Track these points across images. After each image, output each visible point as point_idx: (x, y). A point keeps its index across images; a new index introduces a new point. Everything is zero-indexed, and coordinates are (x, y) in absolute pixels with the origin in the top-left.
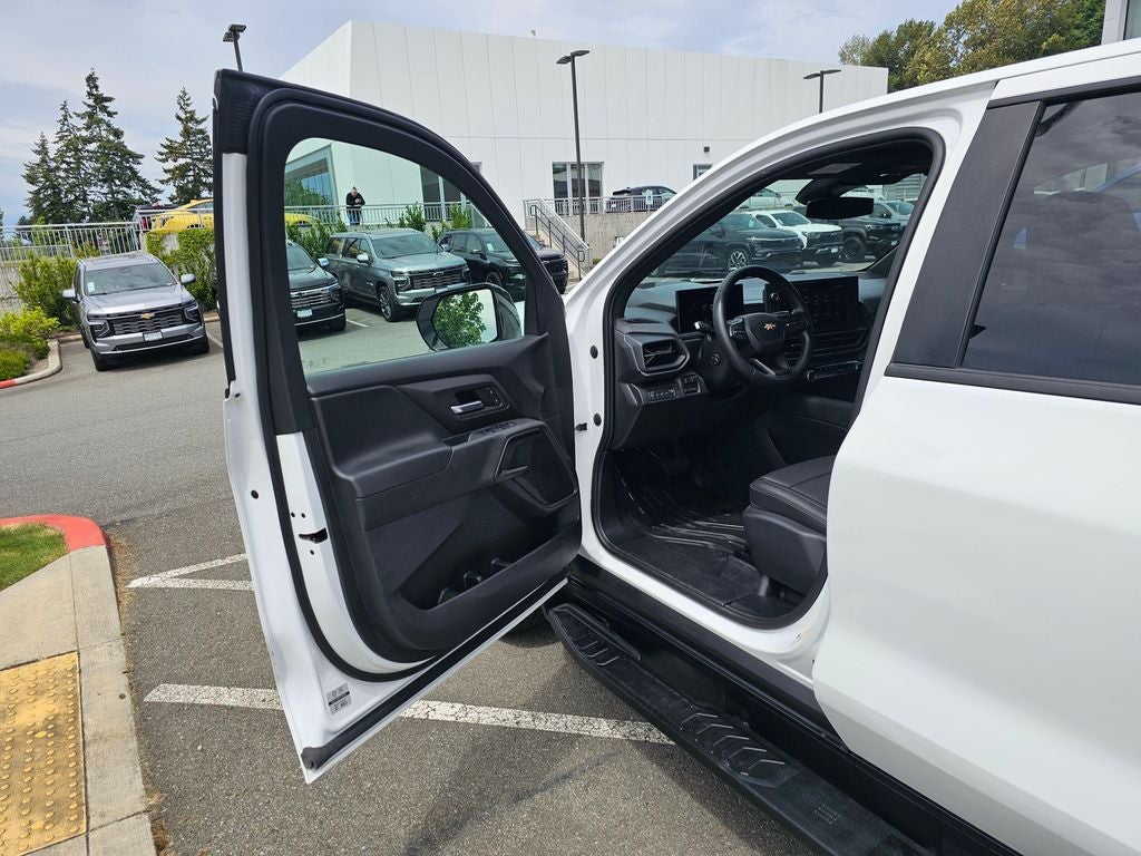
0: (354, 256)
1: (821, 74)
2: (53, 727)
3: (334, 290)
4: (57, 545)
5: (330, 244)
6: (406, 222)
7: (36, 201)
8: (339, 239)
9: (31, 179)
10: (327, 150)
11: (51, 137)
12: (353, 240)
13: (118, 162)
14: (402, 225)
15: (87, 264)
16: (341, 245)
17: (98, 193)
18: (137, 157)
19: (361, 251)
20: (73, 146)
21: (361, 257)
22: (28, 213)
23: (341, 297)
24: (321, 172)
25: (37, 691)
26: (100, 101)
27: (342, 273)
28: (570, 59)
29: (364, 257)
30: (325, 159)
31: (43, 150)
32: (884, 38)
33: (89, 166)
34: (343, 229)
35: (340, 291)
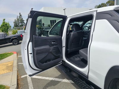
2: (11, 66)
4: (13, 54)
6: (48, 26)
7: (15, 25)
8: (42, 28)
9: (14, 23)
11: (16, 19)
13: (22, 21)
15: (18, 31)
17: (20, 24)
18: (24, 21)
19: (44, 29)
20: (18, 20)
22: (14, 26)
24: (41, 21)
25: (10, 63)
26: (21, 15)
31: (15, 20)
32: (100, 5)
33: (19, 21)
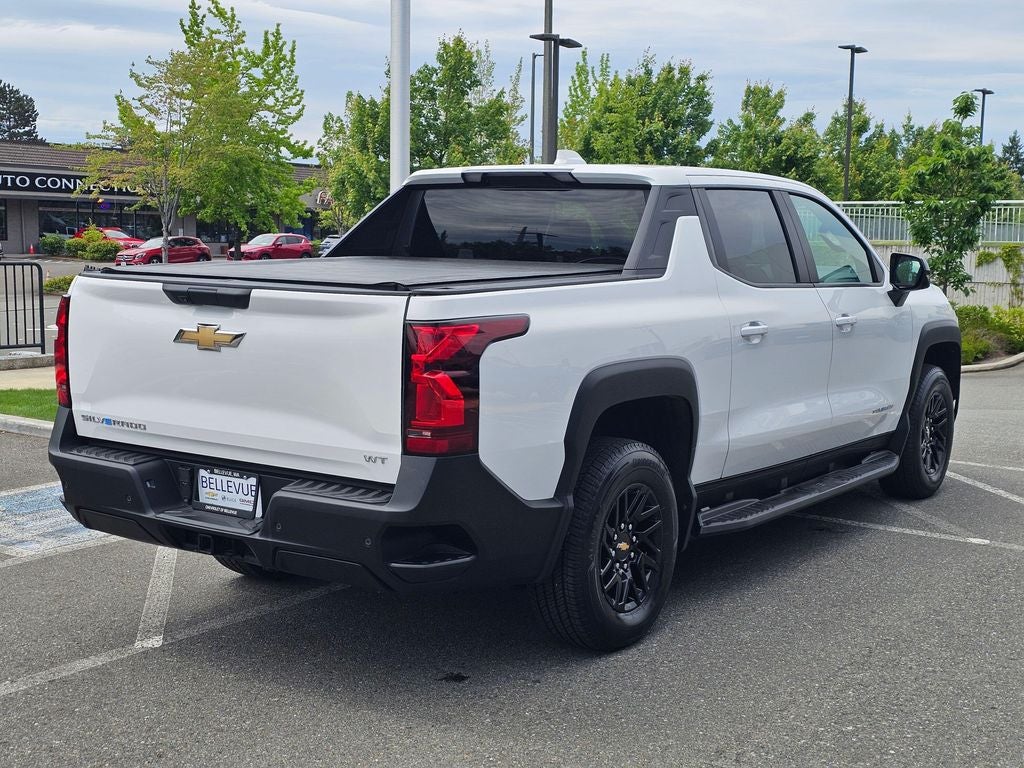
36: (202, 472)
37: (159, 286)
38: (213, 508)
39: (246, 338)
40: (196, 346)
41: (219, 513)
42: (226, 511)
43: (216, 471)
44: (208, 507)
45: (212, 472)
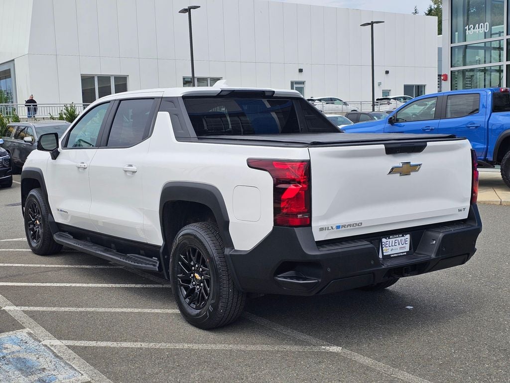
0: (22, 138)
1: (372, 24)
3: (5, 160)
5: (6, 131)
6: (64, 116)
8: (13, 127)
10: (11, 64)
12: (23, 128)
14: (61, 118)
16: (14, 131)
19: (27, 134)
21: (26, 139)
23: (10, 165)
24: (6, 78)
27: (14, 150)
28: (188, 10)
29: (28, 139)
30: (10, 69)
34: (17, 119)
35: (10, 160)
36: (384, 240)
37: (383, 146)
38: (395, 255)
39: (422, 166)
40: (399, 174)
41: (398, 256)
42: (401, 254)
43: (391, 237)
44: (392, 256)
45: (389, 238)
